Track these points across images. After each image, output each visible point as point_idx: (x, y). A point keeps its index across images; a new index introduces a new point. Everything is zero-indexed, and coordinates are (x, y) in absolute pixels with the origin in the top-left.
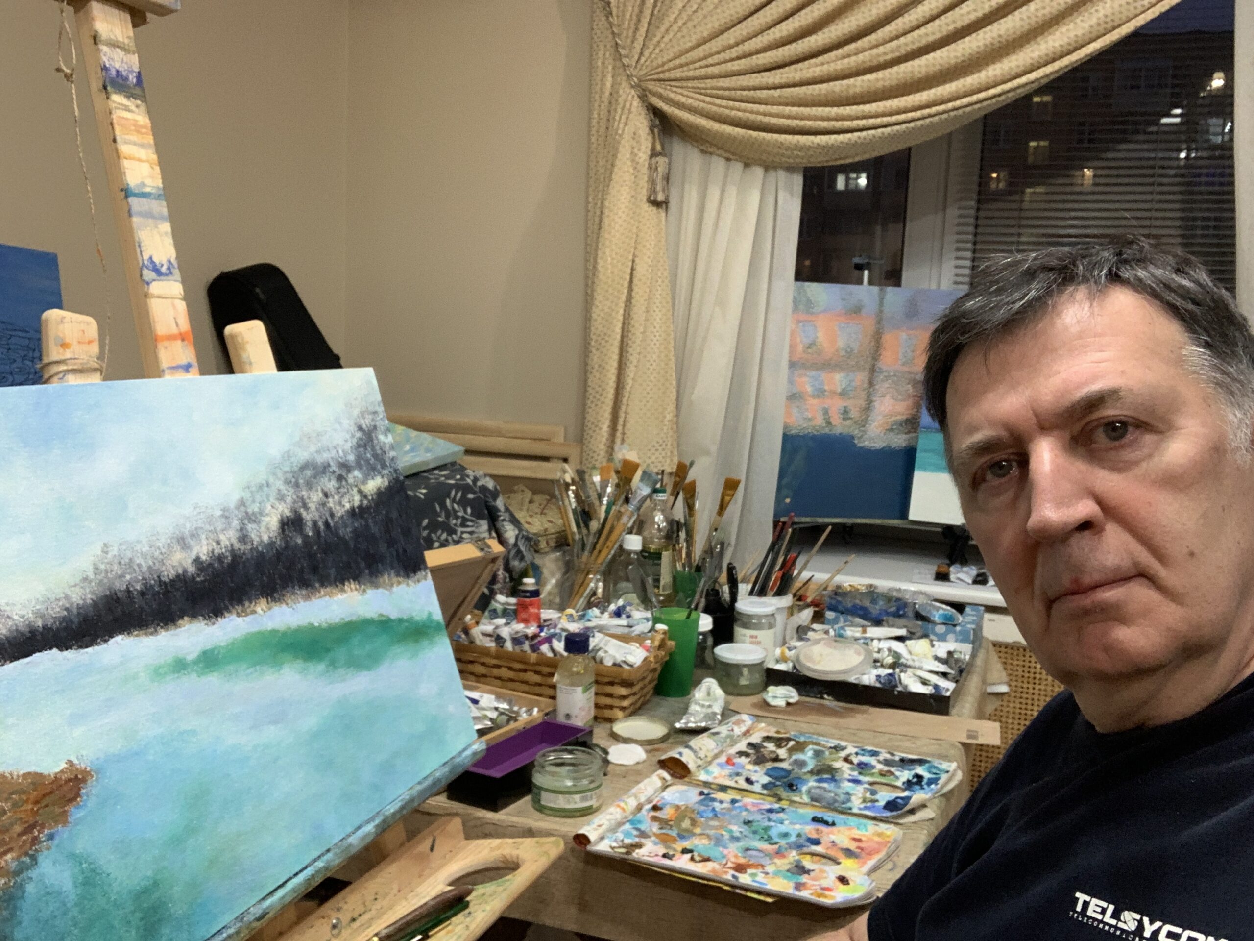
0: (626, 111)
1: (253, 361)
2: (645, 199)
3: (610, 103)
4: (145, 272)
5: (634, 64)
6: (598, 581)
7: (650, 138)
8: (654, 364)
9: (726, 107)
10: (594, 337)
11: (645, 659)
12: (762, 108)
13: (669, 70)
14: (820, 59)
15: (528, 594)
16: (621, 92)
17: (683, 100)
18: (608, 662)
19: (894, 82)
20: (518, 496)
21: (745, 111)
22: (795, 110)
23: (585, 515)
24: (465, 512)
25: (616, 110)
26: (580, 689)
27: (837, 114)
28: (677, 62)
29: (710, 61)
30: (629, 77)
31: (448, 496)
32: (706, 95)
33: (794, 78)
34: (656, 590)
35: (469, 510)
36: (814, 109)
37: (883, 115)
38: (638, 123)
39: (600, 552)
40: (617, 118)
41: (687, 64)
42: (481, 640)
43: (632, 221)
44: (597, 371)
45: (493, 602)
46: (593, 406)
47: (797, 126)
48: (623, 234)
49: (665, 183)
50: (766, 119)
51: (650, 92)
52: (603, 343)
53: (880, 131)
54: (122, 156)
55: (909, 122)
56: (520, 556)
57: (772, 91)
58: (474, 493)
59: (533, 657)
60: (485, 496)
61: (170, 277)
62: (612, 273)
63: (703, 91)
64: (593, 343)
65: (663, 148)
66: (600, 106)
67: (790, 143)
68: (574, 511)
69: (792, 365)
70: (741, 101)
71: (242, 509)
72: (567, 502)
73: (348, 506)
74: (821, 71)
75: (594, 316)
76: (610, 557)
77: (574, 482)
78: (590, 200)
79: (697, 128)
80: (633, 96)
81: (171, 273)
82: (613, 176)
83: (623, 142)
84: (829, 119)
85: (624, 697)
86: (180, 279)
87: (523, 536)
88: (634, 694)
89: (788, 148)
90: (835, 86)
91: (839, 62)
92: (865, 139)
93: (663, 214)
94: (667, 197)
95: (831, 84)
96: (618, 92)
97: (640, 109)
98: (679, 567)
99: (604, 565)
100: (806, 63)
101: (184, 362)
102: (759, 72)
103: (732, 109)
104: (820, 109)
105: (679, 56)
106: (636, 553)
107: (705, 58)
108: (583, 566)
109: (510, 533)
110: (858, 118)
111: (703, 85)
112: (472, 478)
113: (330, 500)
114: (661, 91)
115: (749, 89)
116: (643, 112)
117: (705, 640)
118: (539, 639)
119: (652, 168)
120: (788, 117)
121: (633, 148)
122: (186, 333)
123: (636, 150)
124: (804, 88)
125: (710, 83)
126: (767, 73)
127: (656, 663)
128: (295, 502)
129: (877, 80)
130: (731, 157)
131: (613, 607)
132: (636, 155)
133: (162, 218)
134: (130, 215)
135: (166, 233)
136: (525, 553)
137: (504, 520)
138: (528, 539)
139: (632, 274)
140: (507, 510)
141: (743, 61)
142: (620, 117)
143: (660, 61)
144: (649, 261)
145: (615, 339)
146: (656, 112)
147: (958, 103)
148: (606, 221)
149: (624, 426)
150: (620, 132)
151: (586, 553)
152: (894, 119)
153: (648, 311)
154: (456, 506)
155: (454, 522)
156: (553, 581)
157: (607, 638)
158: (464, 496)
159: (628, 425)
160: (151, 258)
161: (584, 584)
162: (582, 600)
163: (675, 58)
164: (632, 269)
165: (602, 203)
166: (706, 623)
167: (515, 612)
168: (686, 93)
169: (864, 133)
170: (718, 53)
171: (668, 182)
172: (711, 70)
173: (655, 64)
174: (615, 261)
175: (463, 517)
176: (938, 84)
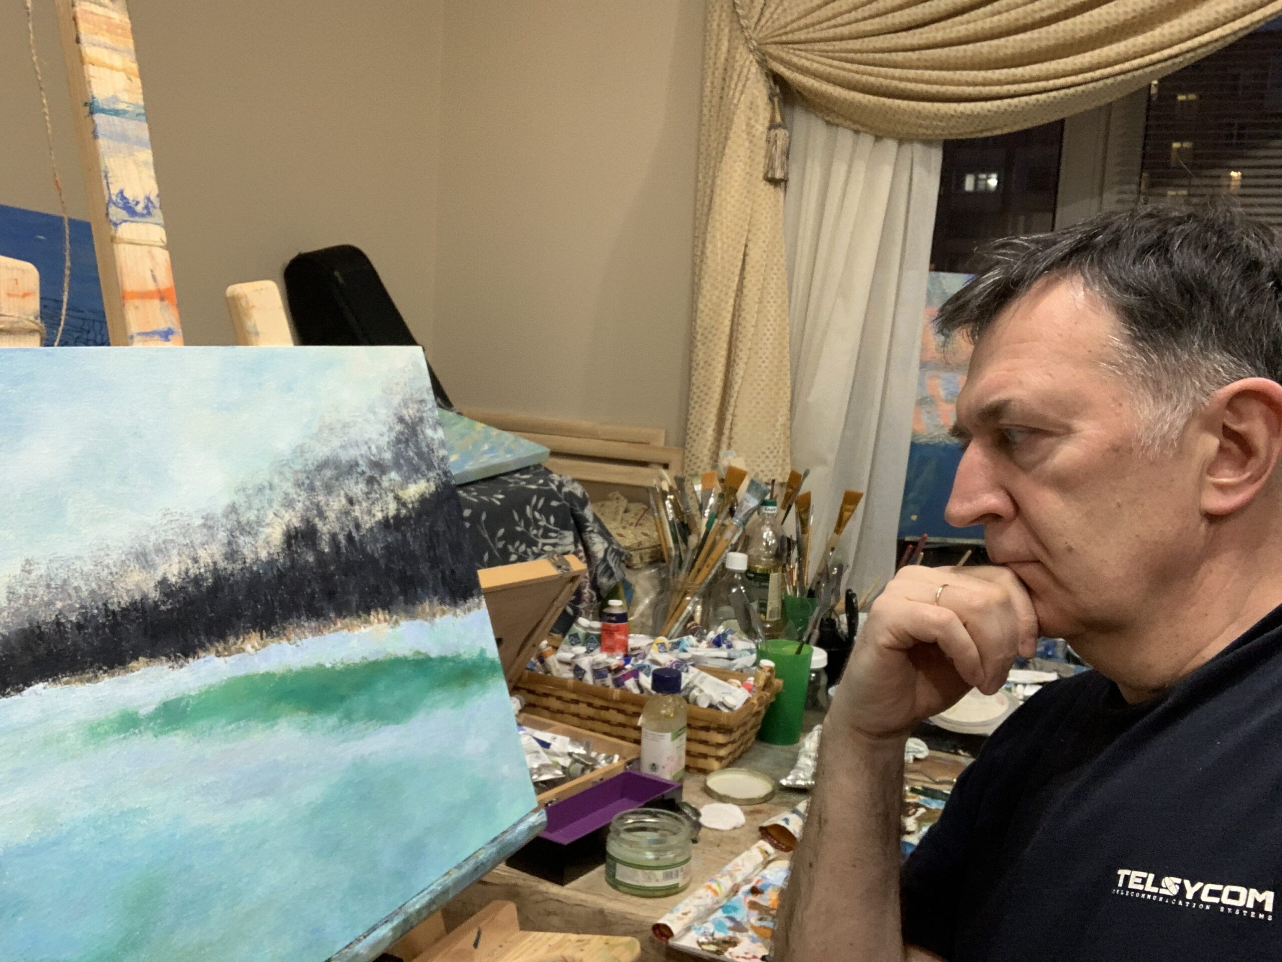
0: (743, 78)
1: (259, 329)
2: (761, 176)
3: (725, 70)
4: (113, 210)
5: (753, 26)
6: (696, 603)
7: (769, 107)
8: (767, 361)
9: (857, 72)
10: (700, 331)
11: (748, 701)
12: (898, 72)
13: (792, 31)
14: (966, 16)
15: (614, 618)
16: (738, 57)
17: (807, 64)
18: (704, 704)
19: (1052, 42)
20: (611, 505)
21: (878, 75)
22: (935, 74)
23: (683, 528)
24: (548, 521)
25: (731, 77)
26: (668, 736)
27: (985, 79)
28: (802, 22)
29: (839, 20)
30: (747, 40)
31: (529, 503)
32: (833, 58)
33: (935, 38)
34: (763, 616)
35: (552, 519)
36: (958, 72)
37: (1039, 79)
38: (755, 91)
39: (699, 570)
40: (733, 86)
41: (813, 25)
42: (558, 670)
43: (746, 201)
44: (703, 368)
45: (574, 626)
46: (697, 406)
47: (938, 92)
48: (735, 216)
49: (784, 158)
50: (902, 85)
51: (771, 56)
52: (710, 337)
53: (1034, 97)
54: (87, 60)
55: (1069, 87)
56: (609, 573)
57: (910, 53)
58: (558, 500)
59: (617, 693)
60: (572, 504)
61: (149, 219)
62: (722, 258)
63: (830, 54)
64: (699, 337)
65: (783, 119)
66: (714, 73)
67: (930, 112)
68: (672, 524)
69: (924, 365)
70: (874, 65)
71: (233, 517)
72: (663, 513)
73: (379, 516)
74: (967, 29)
75: (701, 306)
76: (710, 577)
77: (672, 491)
78: (700, 177)
79: (822, 95)
80: (751, 62)
81: (149, 214)
82: (727, 151)
83: (738, 112)
84: (975, 84)
85: (720, 746)
86: (162, 221)
87: (613, 550)
88: (733, 742)
89: (926, 117)
90: (983, 46)
91: (988, 20)
92: (1016, 106)
93: (782, 194)
94: (787, 174)
95: (979, 44)
96: (734, 57)
97: (759, 76)
98: (789, 591)
99: (704, 585)
100: (950, 21)
101: (163, 327)
102: (896, 31)
103: (863, 73)
104: (965, 73)
105: (805, 16)
106: (740, 573)
107: (834, 17)
108: (679, 587)
109: (599, 546)
110: (1008, 83)
111: (831, 48)
112: (557, 483)
113: (357, 507)
114: (784, 55)
115: (883, 51)
116: (762, 79)
117: (818, 678)
118: (624, 672)
119: (771, 142)
120: (928, 82)
121: (750, 119)
122: (168, 290)
123: (752, 122)
124: (947, 49)
125: (838, 45)
126: (904, 33)
127: (760, 705)
128: (307, 509)
129: (1032, 40)
130: (861, 128)
131: (712, 635)
132: (752, 127)
133: (139, 142)
134: (95, 136)
135: (146, 163)
136: (615, 570)
137: (592, 531)
138: (618, 553)
139: (744, 261)
140: (596, 519)
141: (877, 20)
142: (736, 85)
143: (782, 22)
144: (764, 245)
145: (723, 332)
146: (776, 79)
147: (1127, 65)
148: (717, 200)
149: (731, 429)
150: (735, 101)
151: (683, 572)
152: (1051, 83)
153: (761, 302)
154: (537, 515)
155: (535, 532)
156: (647, 601)
157: (704, 674)
158: (547, 502)
159: (736, 429)
160: (121, 192)
161: (679, 607)
162: (677, 625)
163: (799, 18)
164: (745, 255)
165: (713, 182)
166: (819, 658)
167: (599, 638)
168: (810, 56)
169: (1016, 101)
170: (849, 11)
171: (788, 158)
172: (839, 31)
173: (776, 25)
174: (726, 246)
175: (545, 527)
176: (1102, 45)
